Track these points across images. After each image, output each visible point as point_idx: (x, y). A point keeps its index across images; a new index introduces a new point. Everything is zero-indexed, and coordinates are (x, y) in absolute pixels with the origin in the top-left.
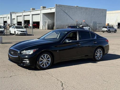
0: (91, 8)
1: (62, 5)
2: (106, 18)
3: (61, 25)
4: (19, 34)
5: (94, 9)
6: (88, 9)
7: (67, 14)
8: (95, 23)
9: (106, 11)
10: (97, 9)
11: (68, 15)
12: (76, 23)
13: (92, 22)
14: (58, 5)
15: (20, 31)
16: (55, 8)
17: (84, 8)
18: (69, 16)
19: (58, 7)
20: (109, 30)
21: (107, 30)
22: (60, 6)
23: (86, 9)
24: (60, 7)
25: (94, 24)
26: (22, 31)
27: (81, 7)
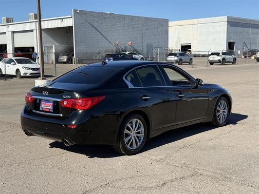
0: (141, 17)
1: (86, 12)
2: (168, 37)
3: (87, 53)
4: (28, 75)
5: (147, 18)
6: (136, 19)
7: (98, 30)
8: (150, 47)
9: (167, 21)
10: (152, 18)
11: (100, 33)
12: (115, 48)
13: (145, 44)
14: (78, 11)
15: (29, 69)
16: (72, 17)
17: (129, 16)
18: (102, 35)
19: (78, 15)
20: (181, 60)
21: (176, 61)
22: (83, 13)
23: (132, 18)
24: (83, 16)
25: (147, 48)
26: (33, 69)
27: (123, 15)
